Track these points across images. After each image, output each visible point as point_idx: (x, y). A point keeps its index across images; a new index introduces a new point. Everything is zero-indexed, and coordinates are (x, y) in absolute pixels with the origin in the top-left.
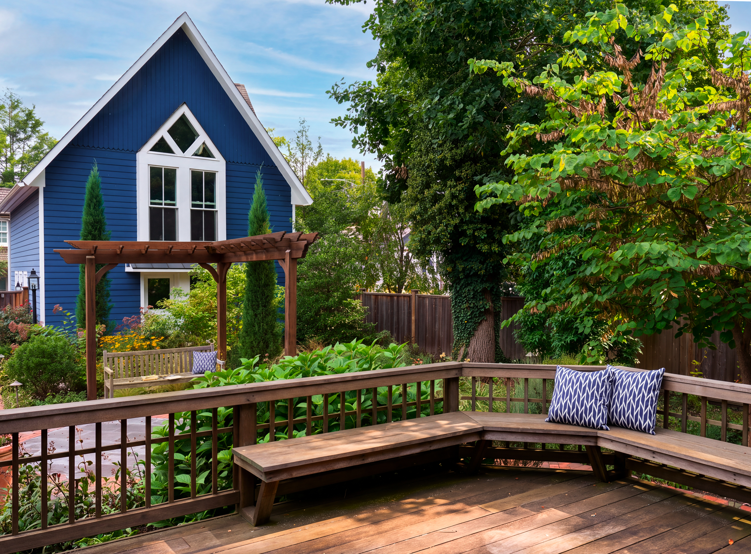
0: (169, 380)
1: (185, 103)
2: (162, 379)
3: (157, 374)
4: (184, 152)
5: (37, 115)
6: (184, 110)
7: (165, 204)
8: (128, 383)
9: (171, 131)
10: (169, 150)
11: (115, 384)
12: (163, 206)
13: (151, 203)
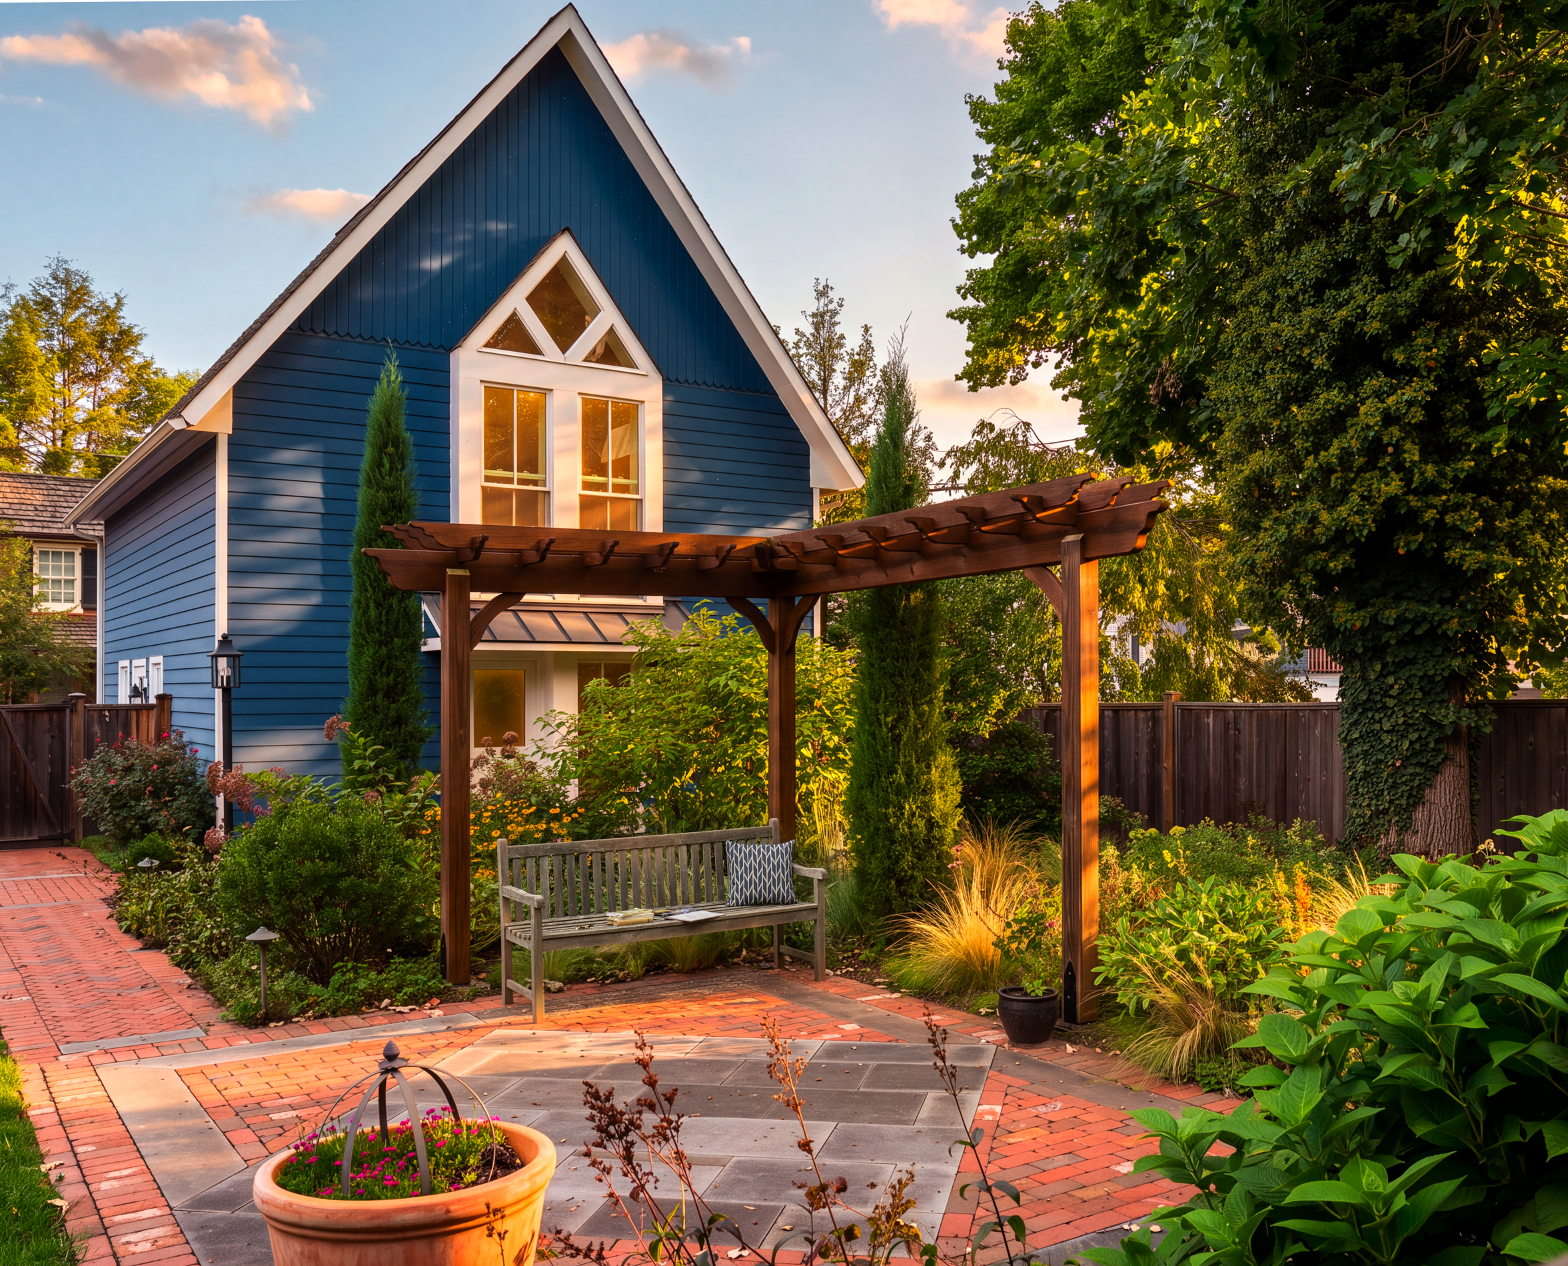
0: (686, 924)
1: (567, 229)
2: (662, 921)
3: (650, 906)
4: (564, 350)
5: (129, 317)
6: (564, 247)
7: (521, 482)
8: (576, 930)
9: (532, 299)
10: (530, 346)
11: (547, 933)
12: (515, 486)
13: (488, 479)
